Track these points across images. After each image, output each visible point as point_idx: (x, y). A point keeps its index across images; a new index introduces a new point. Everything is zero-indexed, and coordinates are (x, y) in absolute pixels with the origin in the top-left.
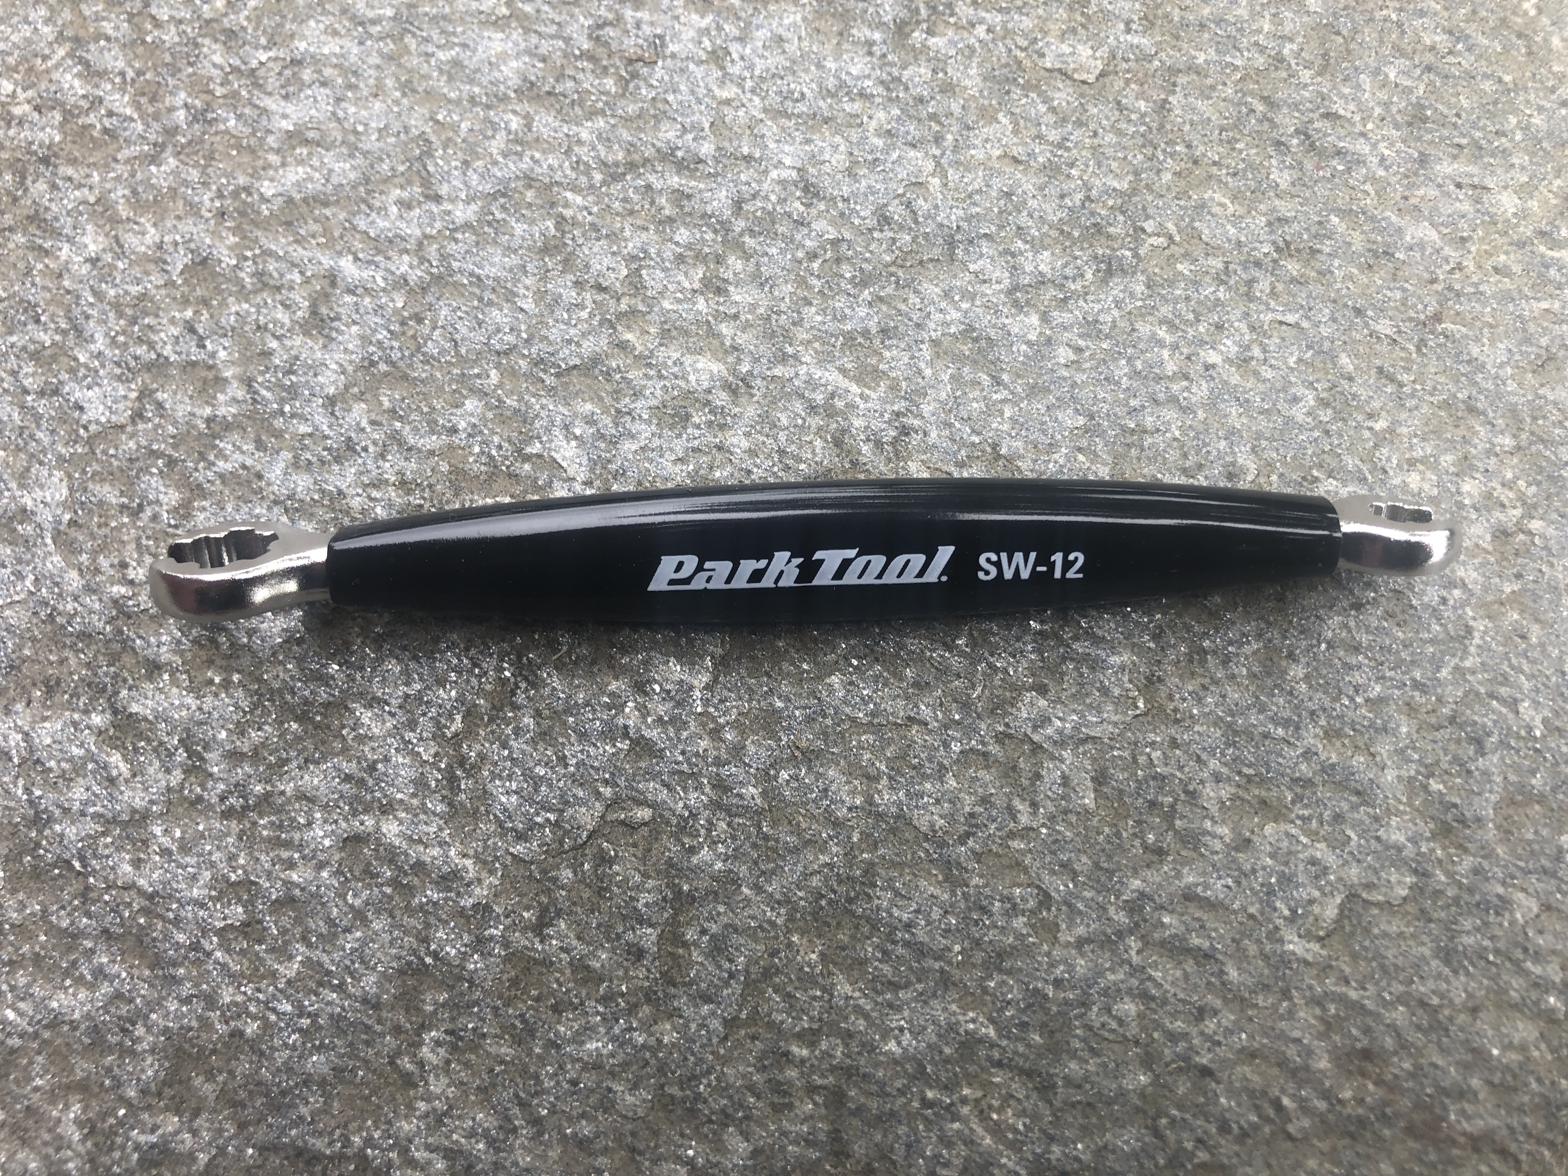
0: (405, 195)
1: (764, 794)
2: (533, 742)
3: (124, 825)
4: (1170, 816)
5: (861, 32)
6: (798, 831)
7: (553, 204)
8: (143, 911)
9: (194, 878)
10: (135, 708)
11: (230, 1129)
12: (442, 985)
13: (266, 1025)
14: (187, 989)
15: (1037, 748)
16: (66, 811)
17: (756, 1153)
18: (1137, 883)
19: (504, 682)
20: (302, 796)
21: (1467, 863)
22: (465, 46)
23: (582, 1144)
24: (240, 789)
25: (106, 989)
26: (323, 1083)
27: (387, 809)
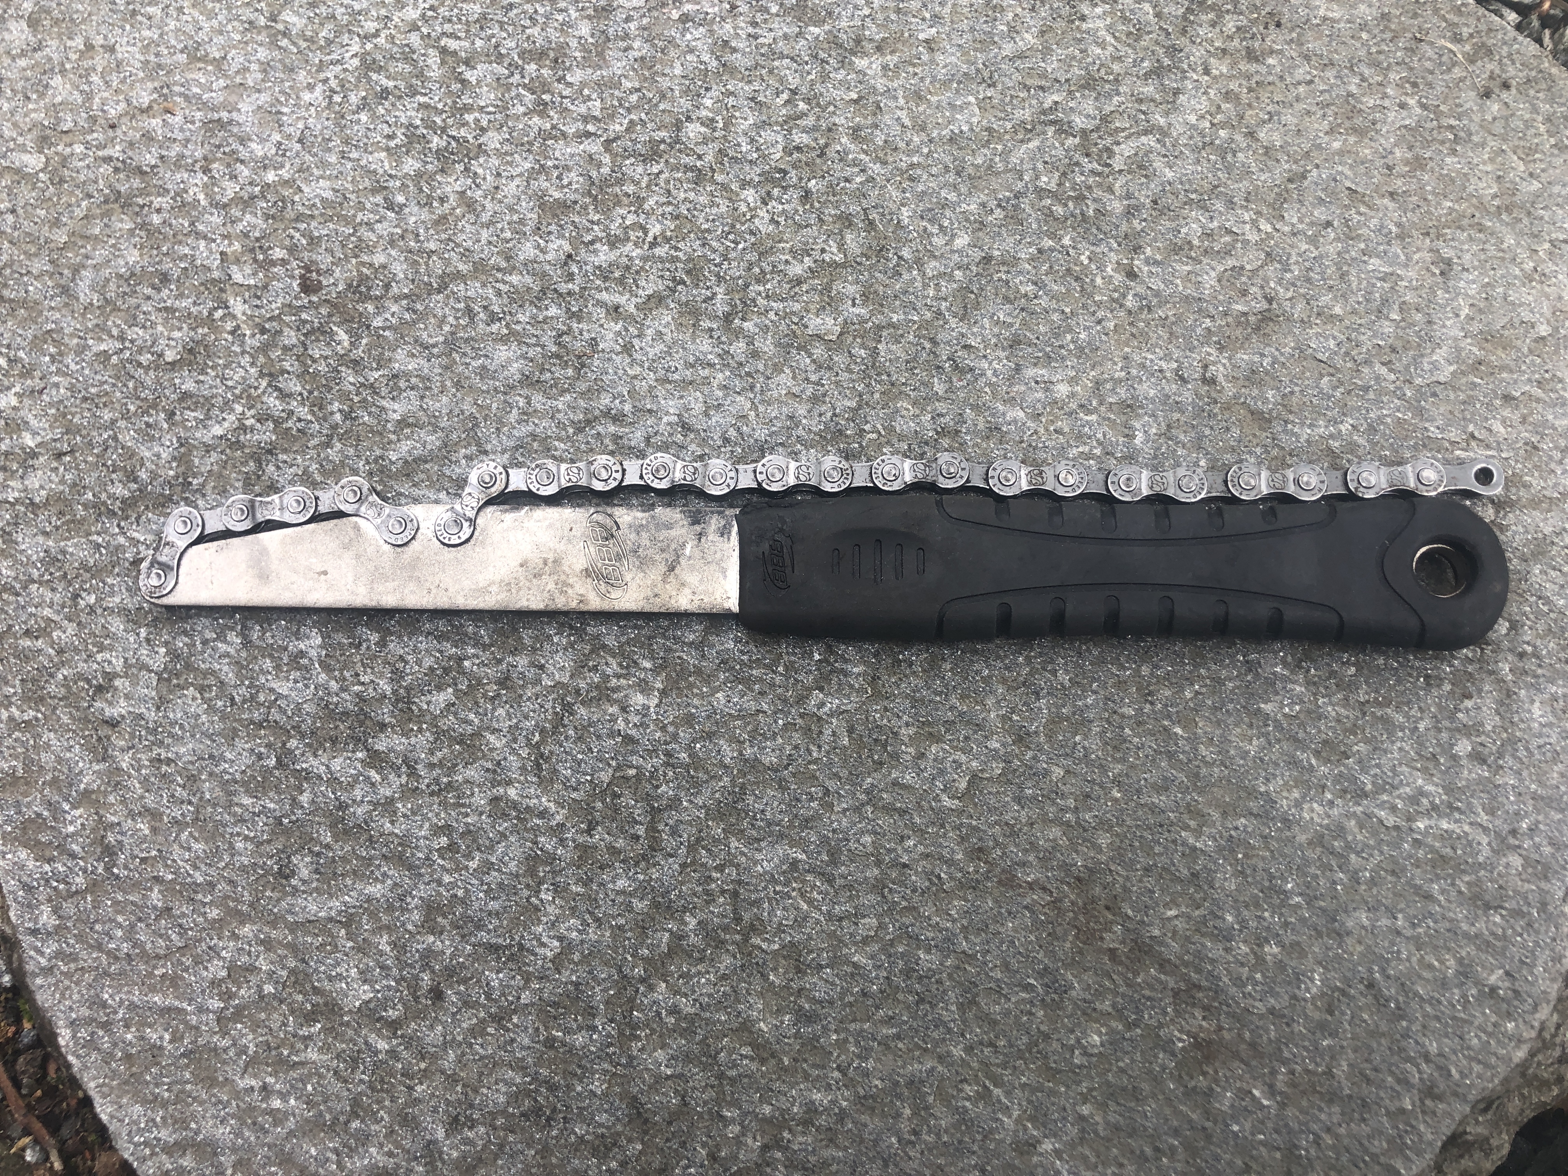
0: (468, 452)
1: (689, 756)
2: (575, 742)
3: (383, 805)
4: (884, 746)
5: (706, 324)
6: (707, 772)
7: (549, 450)
8: (400, 844)
9: (421, 826)
10: (376, 747)
11: (458, 938)
12: (546, 863)
13: (467, 891)
14: (427, 878)
15: (820, 719)
16: (354, 801)
17: (699, 923)
18: (869, 780)
19: (557, 714)
20: (467, 781)
21: (1029, 754)
22: (486, 356)
23: (620, 928)
24: (437, 781)
25: (389, 882)
26: (497, 914)
27: (509, 783)
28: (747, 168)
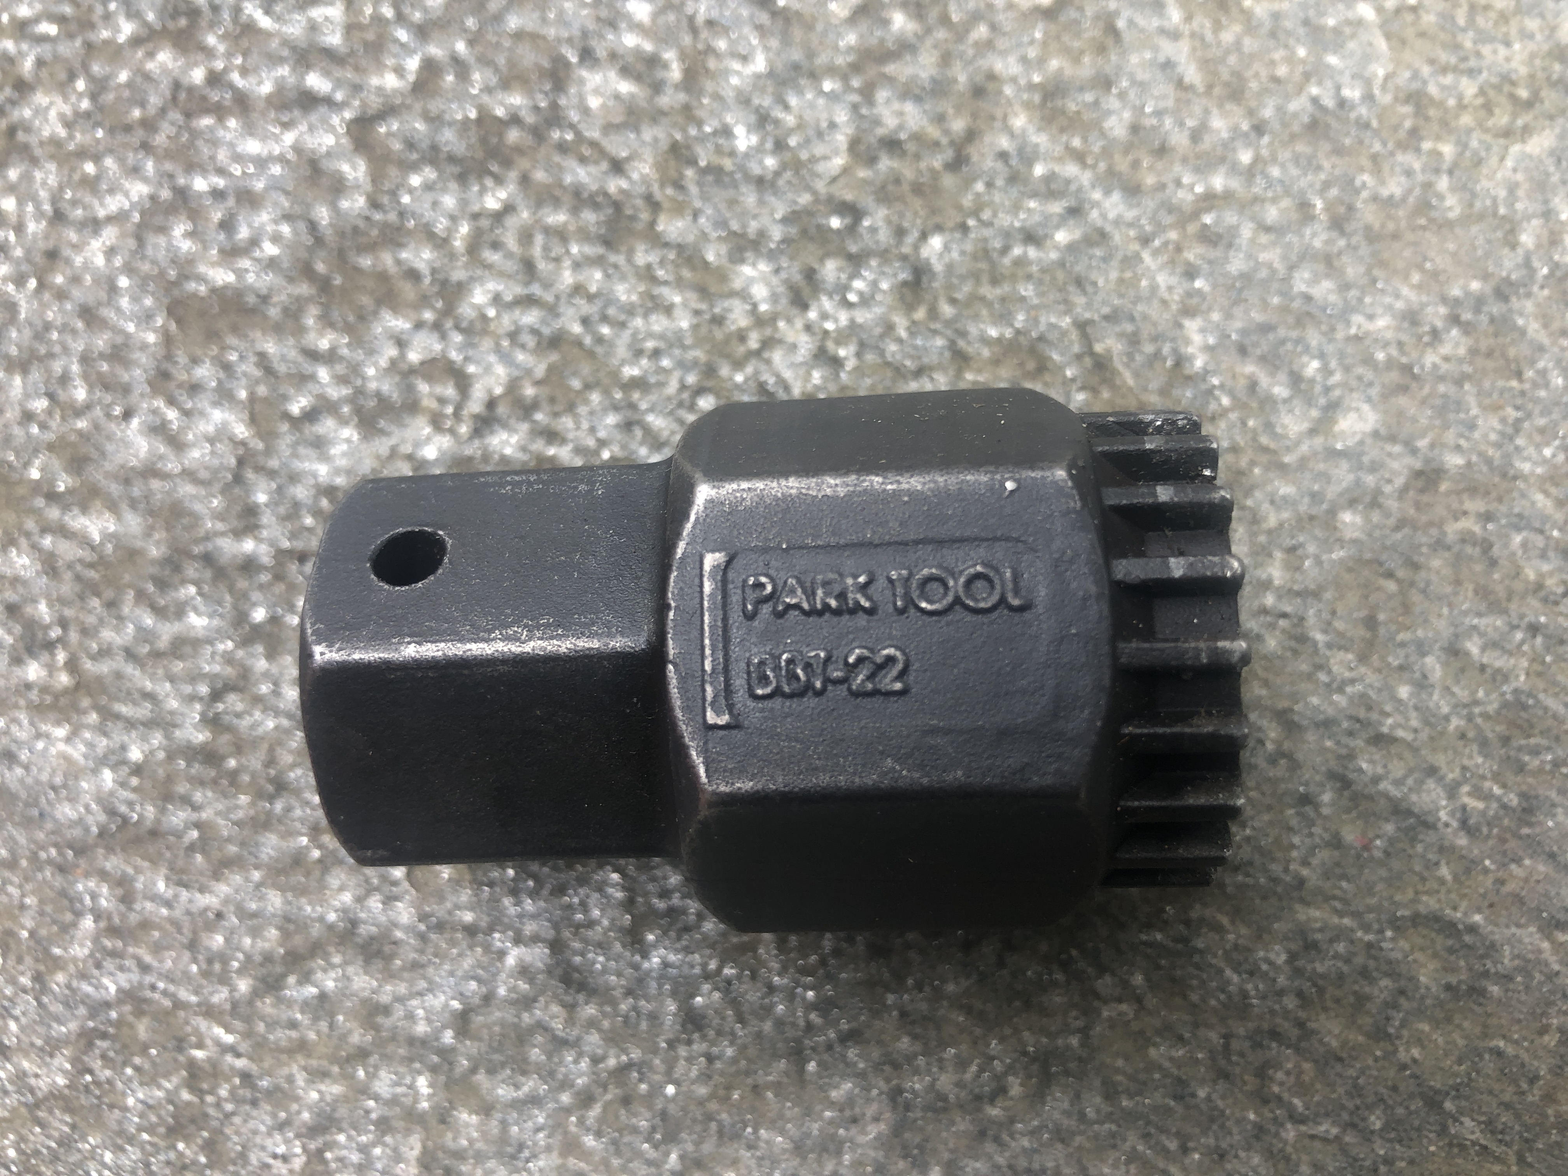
28: (750, 198)
